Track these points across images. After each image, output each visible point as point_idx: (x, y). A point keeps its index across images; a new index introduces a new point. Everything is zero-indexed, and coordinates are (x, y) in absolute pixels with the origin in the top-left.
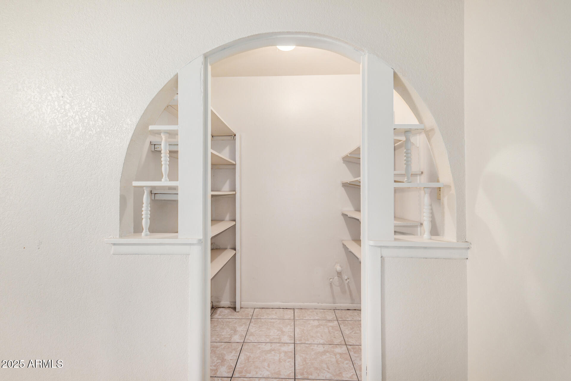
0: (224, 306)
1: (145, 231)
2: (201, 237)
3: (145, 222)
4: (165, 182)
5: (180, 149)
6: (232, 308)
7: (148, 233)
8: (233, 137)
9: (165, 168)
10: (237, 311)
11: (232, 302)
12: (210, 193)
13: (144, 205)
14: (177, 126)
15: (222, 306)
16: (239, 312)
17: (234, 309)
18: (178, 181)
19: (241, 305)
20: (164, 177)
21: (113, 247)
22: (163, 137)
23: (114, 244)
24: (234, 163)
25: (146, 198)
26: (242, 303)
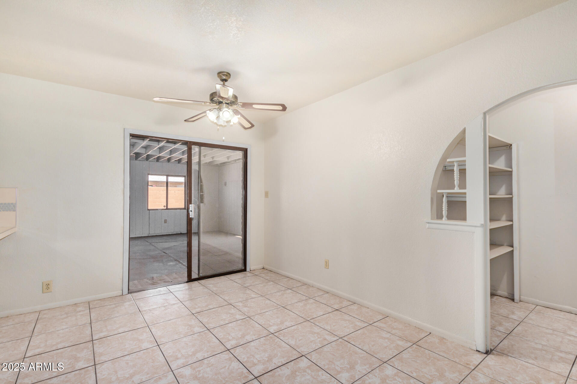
0: (500, 295)
1: (445, 218)
2: (483, 223)
3: (445, 213)
4: (456, 190)
5: (467, 167)
6: (510, 299)
7: (447, 219)
8: (509, 147)
9: (456, 182)
10: (515, 301)
11: (510, 294)
12: (489, 196)
13: (444, 203)
14: (465, 158)
15: (499, 295)
16: (517, 303)
17: (513, 300)
18: (466, 189)
19: (520, 299)
20: (456, 187)
21: (428, 225)
22: (455, 164)
23: (428, 223)
24: (510, 170)
25: (445, 199)
26: (522, 297)
